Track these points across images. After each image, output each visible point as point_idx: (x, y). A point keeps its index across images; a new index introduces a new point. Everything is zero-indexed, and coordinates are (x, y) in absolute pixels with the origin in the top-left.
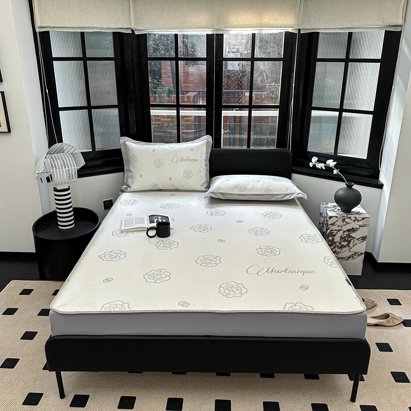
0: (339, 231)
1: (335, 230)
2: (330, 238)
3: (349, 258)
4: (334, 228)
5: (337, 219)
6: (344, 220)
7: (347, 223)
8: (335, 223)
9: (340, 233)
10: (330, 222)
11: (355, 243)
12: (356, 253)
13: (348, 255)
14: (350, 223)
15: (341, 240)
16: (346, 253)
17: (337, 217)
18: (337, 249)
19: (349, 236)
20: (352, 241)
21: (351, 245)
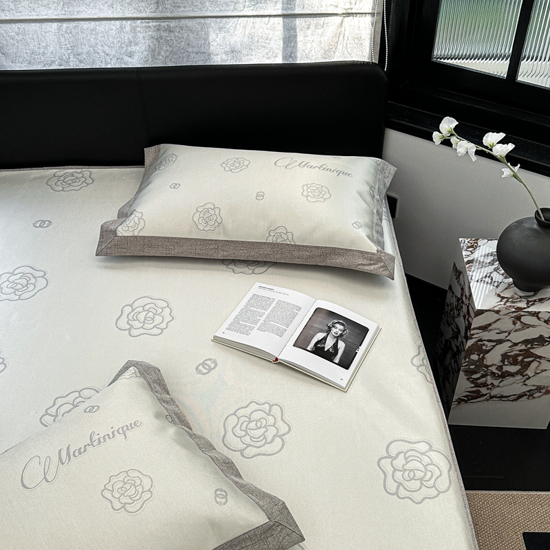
0: (500, 342)
1: (490, 341)
2: (475, 357)
3: (520, 396)
4: (486, 335)
5: (496, 316)
6: (519, 318)
7: (527, 326)
8: (490, 325)
9: (504, 347)
10: (477, 322)
11: (543, 367)
12: (539, 389)
13: (518, 392)
14: (533, 326)
15: (503, 361)
16: (513, 386)
17: (498, 312)
18: (489, 380)
19: (527, 353)
20: (534, 364)
21: (530, 372)
